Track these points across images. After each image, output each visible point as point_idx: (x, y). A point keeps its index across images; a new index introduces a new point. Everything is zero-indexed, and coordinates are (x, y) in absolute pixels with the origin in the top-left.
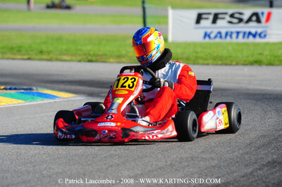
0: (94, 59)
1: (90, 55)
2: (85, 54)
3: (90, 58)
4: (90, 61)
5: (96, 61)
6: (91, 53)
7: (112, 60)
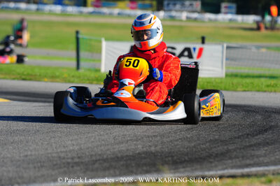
0: (28, 78)
1: (24, 75)
2: (19, 74)
3: (23, 77)
4: (24, 79)
5: (30, 80)
6: (25, 73)
7: (46, 80)
